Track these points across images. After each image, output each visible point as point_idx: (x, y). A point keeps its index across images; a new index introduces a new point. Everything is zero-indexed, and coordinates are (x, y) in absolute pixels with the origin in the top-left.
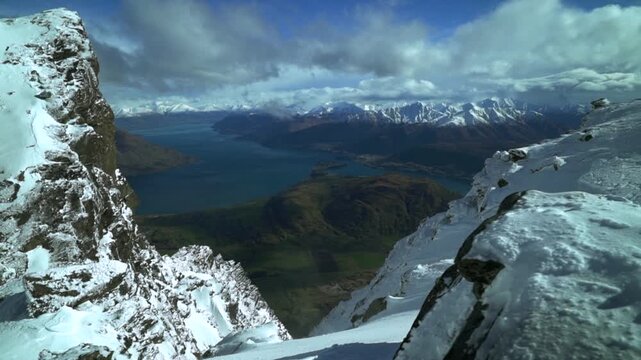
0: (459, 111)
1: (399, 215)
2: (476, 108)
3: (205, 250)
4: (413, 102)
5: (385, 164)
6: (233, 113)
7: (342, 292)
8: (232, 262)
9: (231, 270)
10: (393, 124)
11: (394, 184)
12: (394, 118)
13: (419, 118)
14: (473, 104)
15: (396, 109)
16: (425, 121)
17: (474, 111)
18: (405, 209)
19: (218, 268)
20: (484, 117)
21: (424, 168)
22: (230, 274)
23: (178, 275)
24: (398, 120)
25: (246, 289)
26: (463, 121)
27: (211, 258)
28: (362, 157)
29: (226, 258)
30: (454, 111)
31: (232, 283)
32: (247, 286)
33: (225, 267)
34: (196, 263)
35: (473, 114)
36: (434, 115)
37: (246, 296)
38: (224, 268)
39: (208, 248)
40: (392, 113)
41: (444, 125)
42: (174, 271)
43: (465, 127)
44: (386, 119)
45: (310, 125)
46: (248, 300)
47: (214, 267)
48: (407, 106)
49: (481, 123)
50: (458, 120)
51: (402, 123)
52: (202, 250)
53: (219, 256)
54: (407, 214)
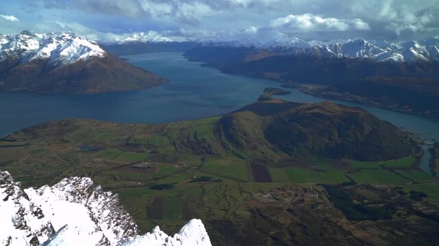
0: (399, 47)
1: (330, 139)
2: (417, 46)
3: (86, 181)
4: (357, 39)
5: (325, 93)
6: (200, 44)
7: (272, 200)
8: (109, 193)
9: (108, 200)
10: (335, 58)
11: (329, 112)
12: (337, 53)
13: (360, 53)
14: (415, 42)
15: (340, 45)
16: (366, 56)
17: (415, 48)
18: (337, 134)
19: (96, 197)
20: (425, 54)
21: (359, 98)
22: (106, 204)
23: (35, 209)
24: (340, 55)
25: (118, 219)
26: (402, 57)
27: (90, 189)
28: (305, 86)
29: (105, 189)
30: (395, 47)
31: (107, 212)
32: (119, 215)
33: (103, 198)
34: (73, 193)
35: (413, 51)
36: (375, 52)
37: (117, 225)
38: (101, 199)
39: (90, 179)
40: (335, 49)
41: (383, 61)
42: (32, 206)
43: (403, 63)
44: (330, 54)
45: (262, 57)
46: (118, 228)
47: (92, 196)
48: (351, 42)
49: (420, 59)
50: (397, 57)
51: (344, 58)
52: (83, 182)
53: (99, 187)
54: (338, 139)
